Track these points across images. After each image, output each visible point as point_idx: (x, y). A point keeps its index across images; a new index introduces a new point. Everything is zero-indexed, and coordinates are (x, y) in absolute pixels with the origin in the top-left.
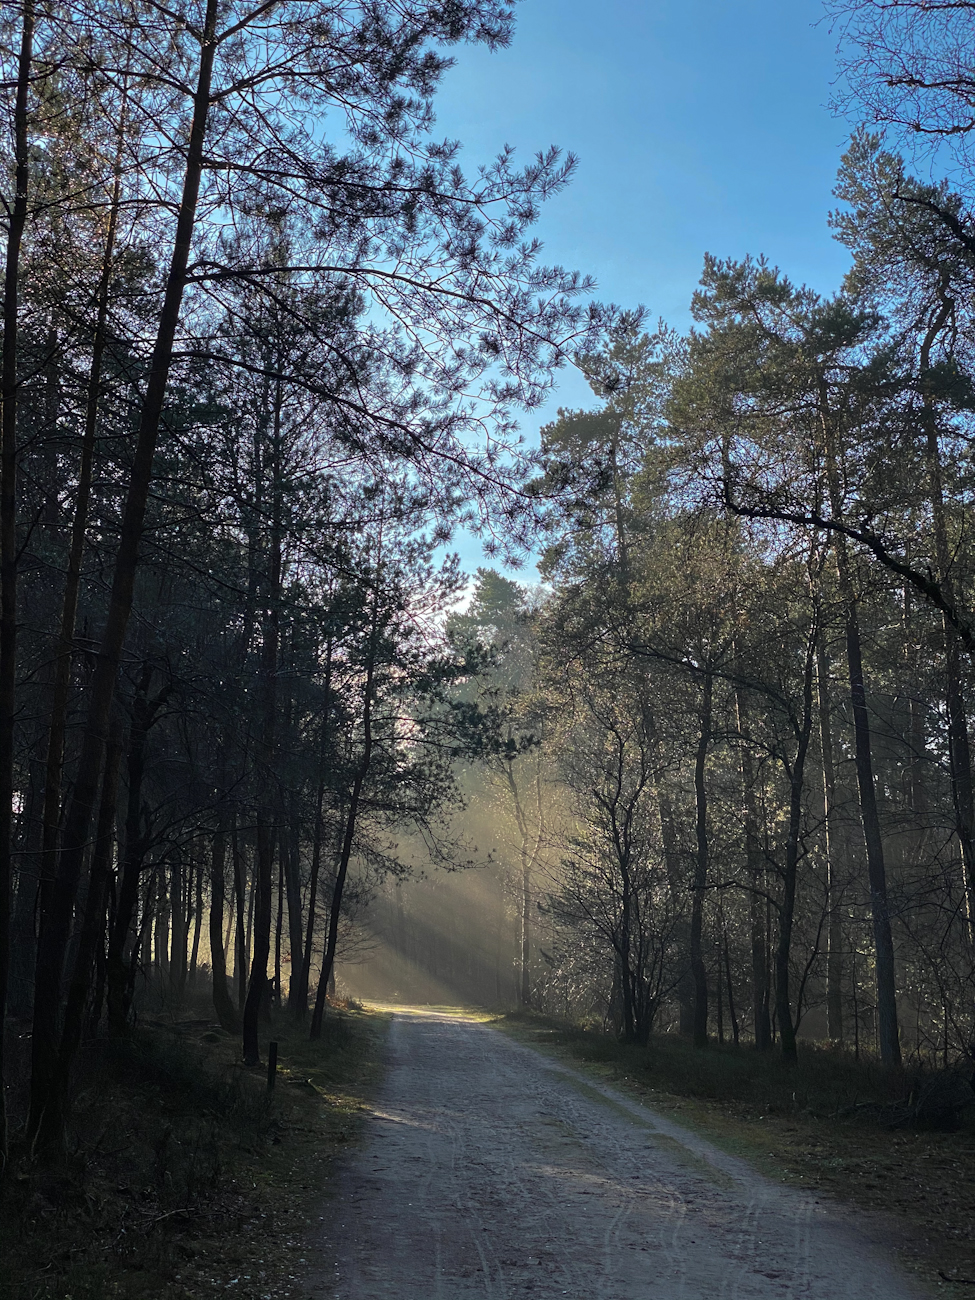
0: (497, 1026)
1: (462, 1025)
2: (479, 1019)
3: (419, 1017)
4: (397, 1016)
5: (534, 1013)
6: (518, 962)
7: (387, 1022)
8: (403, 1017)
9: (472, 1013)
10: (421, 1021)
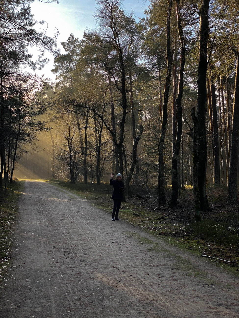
0: (48, 182)
1: (40, 182)
2: (44, 181)
3: (31, 181)
4: (26, 181)
5: (55, 179)
6: (52, 169)
7: (24, 182)
8: (28, 181)
9: (43, 180)
10: (31, 182)
